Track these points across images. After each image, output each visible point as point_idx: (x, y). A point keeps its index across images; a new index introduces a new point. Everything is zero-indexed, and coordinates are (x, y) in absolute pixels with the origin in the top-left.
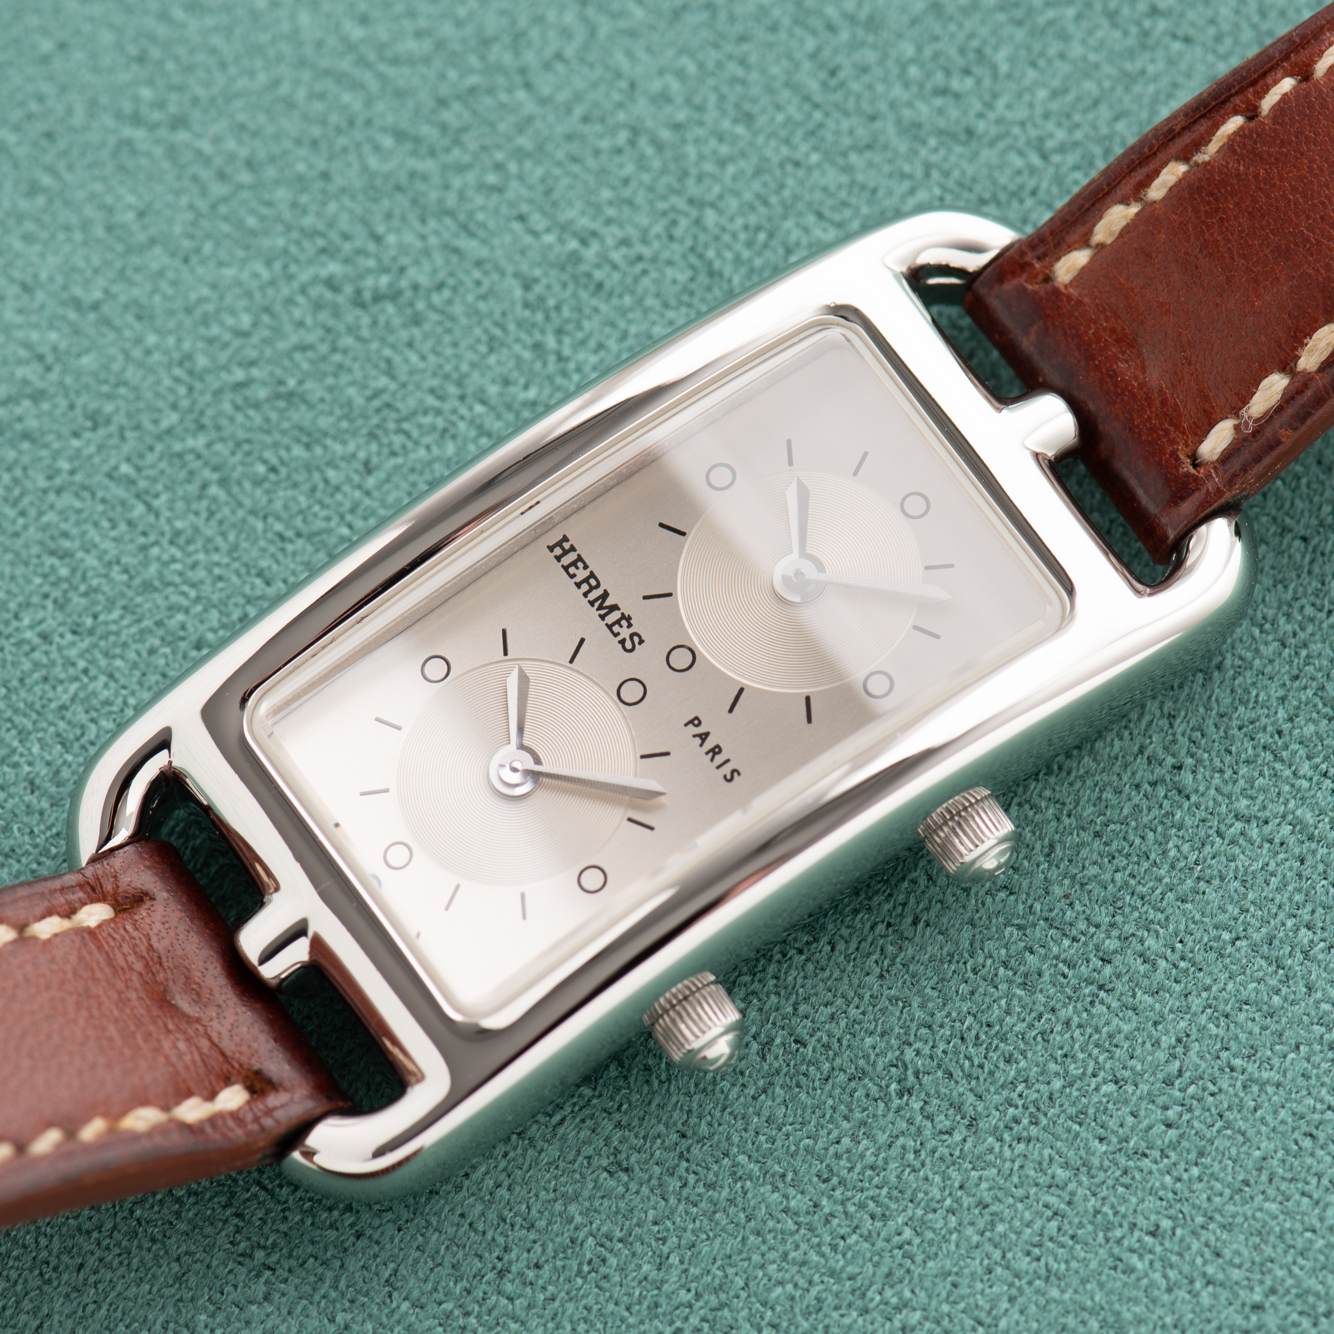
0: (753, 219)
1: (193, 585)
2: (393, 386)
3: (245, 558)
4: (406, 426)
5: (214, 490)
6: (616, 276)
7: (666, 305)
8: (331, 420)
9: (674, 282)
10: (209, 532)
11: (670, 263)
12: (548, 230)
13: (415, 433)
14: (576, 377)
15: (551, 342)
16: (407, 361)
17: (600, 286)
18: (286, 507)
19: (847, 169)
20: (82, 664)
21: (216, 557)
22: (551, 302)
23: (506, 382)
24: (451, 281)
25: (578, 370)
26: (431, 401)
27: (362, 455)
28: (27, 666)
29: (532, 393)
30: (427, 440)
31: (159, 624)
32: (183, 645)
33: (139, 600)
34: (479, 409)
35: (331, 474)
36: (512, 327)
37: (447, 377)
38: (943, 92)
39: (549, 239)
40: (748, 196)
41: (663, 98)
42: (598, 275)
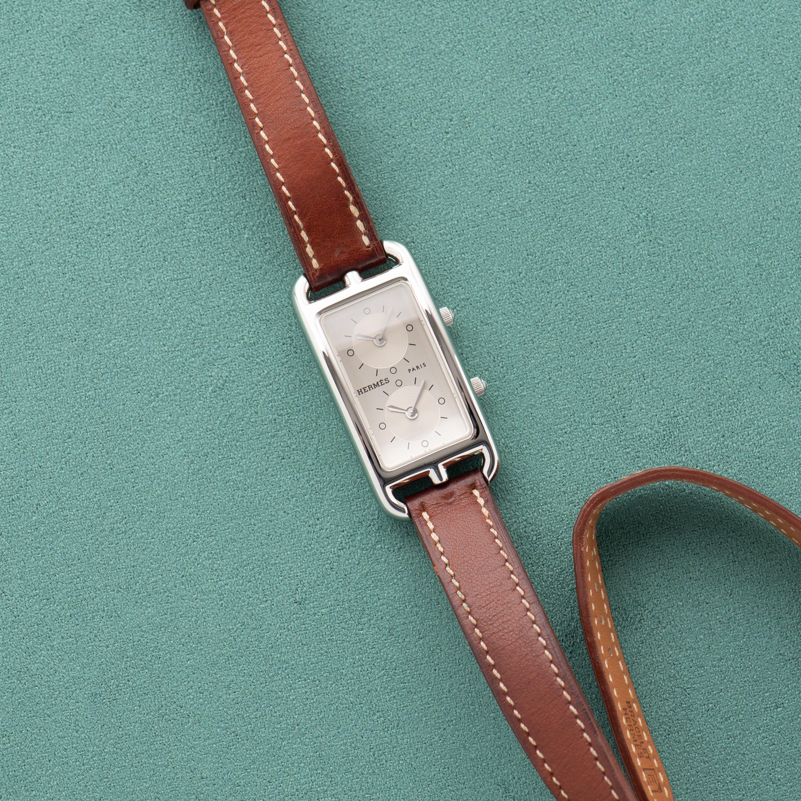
0: (264, 305)
1: (254, 462)
2: (243, 396)
3: (256, 449)
4: (253, 399)
5: (237, 444)
6: (255, 338)
7: (268, 334)
8: (241, 412)
9: (264, 329)
10: (246, 451)
11: (260, 327)
12: (235, 344)
13: (256, 399)
14: (269, 361)
15: (259, 360)
16: (241, 389)
17: (254, 343)
18: (252, 434)
19: (268, 280)
20: (253, 494)
21: (252, 454)
22: (250, 354)
23: (260, 375)
24: (231, 369)
25: (268, 360)
26: (252, 391)
27: (253, 412)
28: (246, 504)
29: (266, 372)
30: (259, 398)
31: (257, 474)
32: (264, 473)
33: (249, 474)
34: (261, 383)
35: (252, 420)
36: (249, 365)
37: (250, 384)
38: (266, 251)
39: (237, 345)
40: (258, 302)
41: (225, 302)
42: (252, 342)
